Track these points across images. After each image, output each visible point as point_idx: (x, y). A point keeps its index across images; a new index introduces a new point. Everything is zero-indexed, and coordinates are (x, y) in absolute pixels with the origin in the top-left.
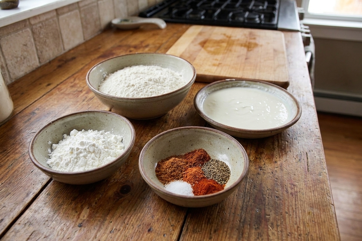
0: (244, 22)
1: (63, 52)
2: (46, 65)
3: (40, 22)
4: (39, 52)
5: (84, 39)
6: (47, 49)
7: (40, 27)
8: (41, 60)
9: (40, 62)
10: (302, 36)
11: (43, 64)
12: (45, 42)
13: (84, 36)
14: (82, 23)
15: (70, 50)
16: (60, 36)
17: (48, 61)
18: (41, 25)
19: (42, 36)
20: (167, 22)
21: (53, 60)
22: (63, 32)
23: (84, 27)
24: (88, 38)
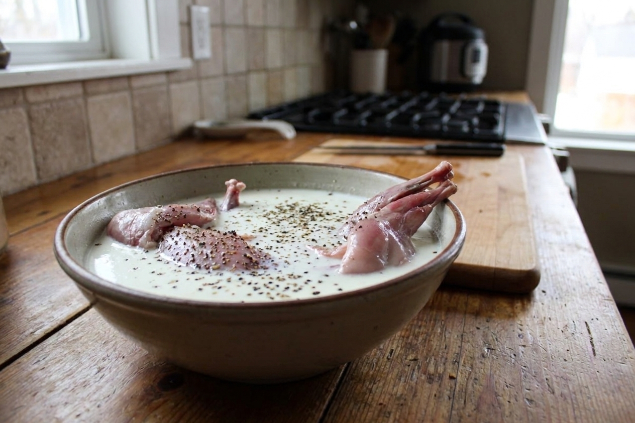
0: (441, 130)
1: (89, 165)
2: (51, 183)
3: (46, 101)
4: (39, 157)
5: (137, 148)
6: (58, 153)
7: (47, 110)
8: (41, 173)
9: (39, 177)
10: (555, 156)
11: (45, 180)
12: (55, 140)
13: (136, 141)
14: (135, 118)
15: (104, 164)
16: (87, 134)
17: (56, 177)
18: (48, 106)
19: (48, 128)
20: (298, 130)
21: (68, 177)
22: (93, 127)
23: (138, 126)
24: (145, 145)
